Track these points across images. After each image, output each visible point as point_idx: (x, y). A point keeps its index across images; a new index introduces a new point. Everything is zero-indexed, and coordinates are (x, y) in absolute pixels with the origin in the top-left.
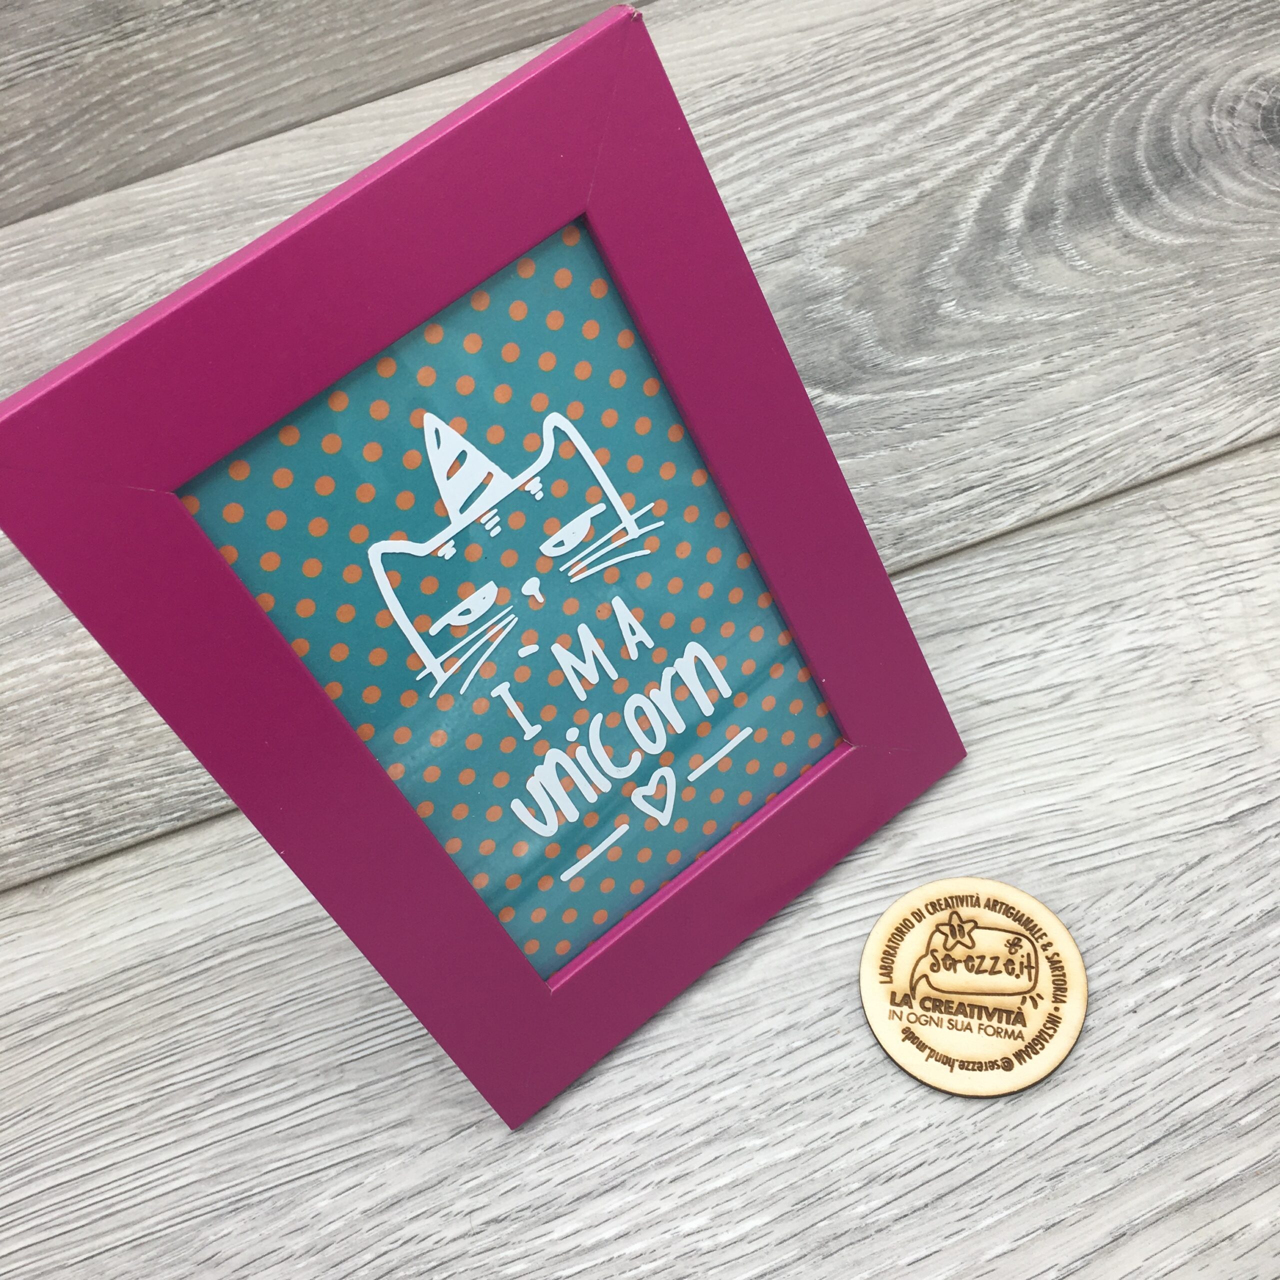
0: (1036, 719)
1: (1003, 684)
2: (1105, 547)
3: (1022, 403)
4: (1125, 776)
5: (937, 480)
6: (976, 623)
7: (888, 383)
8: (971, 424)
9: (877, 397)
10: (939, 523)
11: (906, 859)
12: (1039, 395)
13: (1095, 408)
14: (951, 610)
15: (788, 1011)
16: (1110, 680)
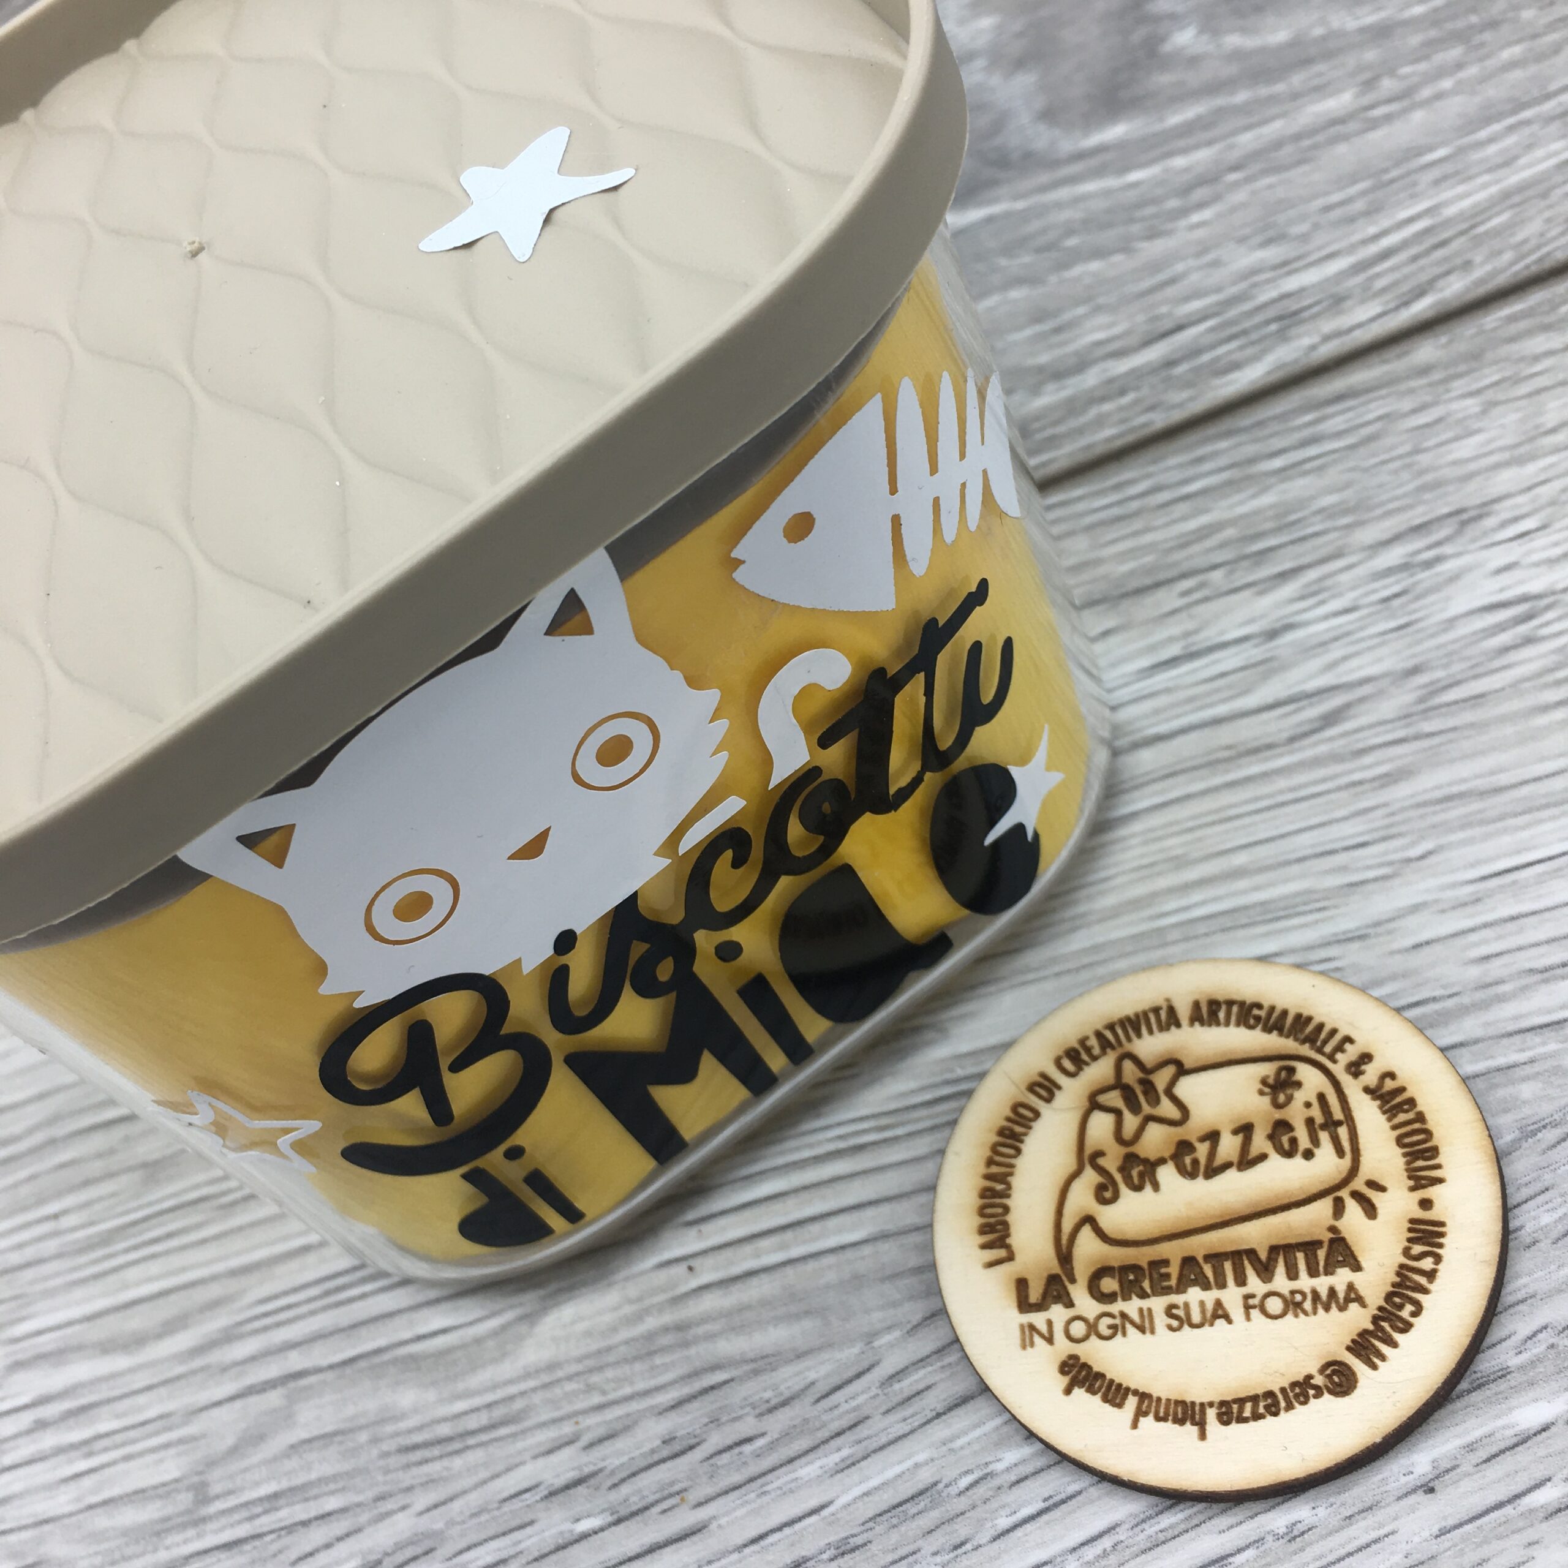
0: (1255, 769)
1: (1191, 700)
2: (1455, 406)
3: (1306, 168)
4: (1454, 885)
5: (1110, 325)
6: (1148, 581)
7: (1044, 178)
8: (1195, 218)
9: (1020, 205)
10: (1103, 399)
11: (913, 1085)
12: (1342, 149)
13: (1462, 151)
14: (1098, 562)
15: (585, 1440)
16: (1440, 674)
